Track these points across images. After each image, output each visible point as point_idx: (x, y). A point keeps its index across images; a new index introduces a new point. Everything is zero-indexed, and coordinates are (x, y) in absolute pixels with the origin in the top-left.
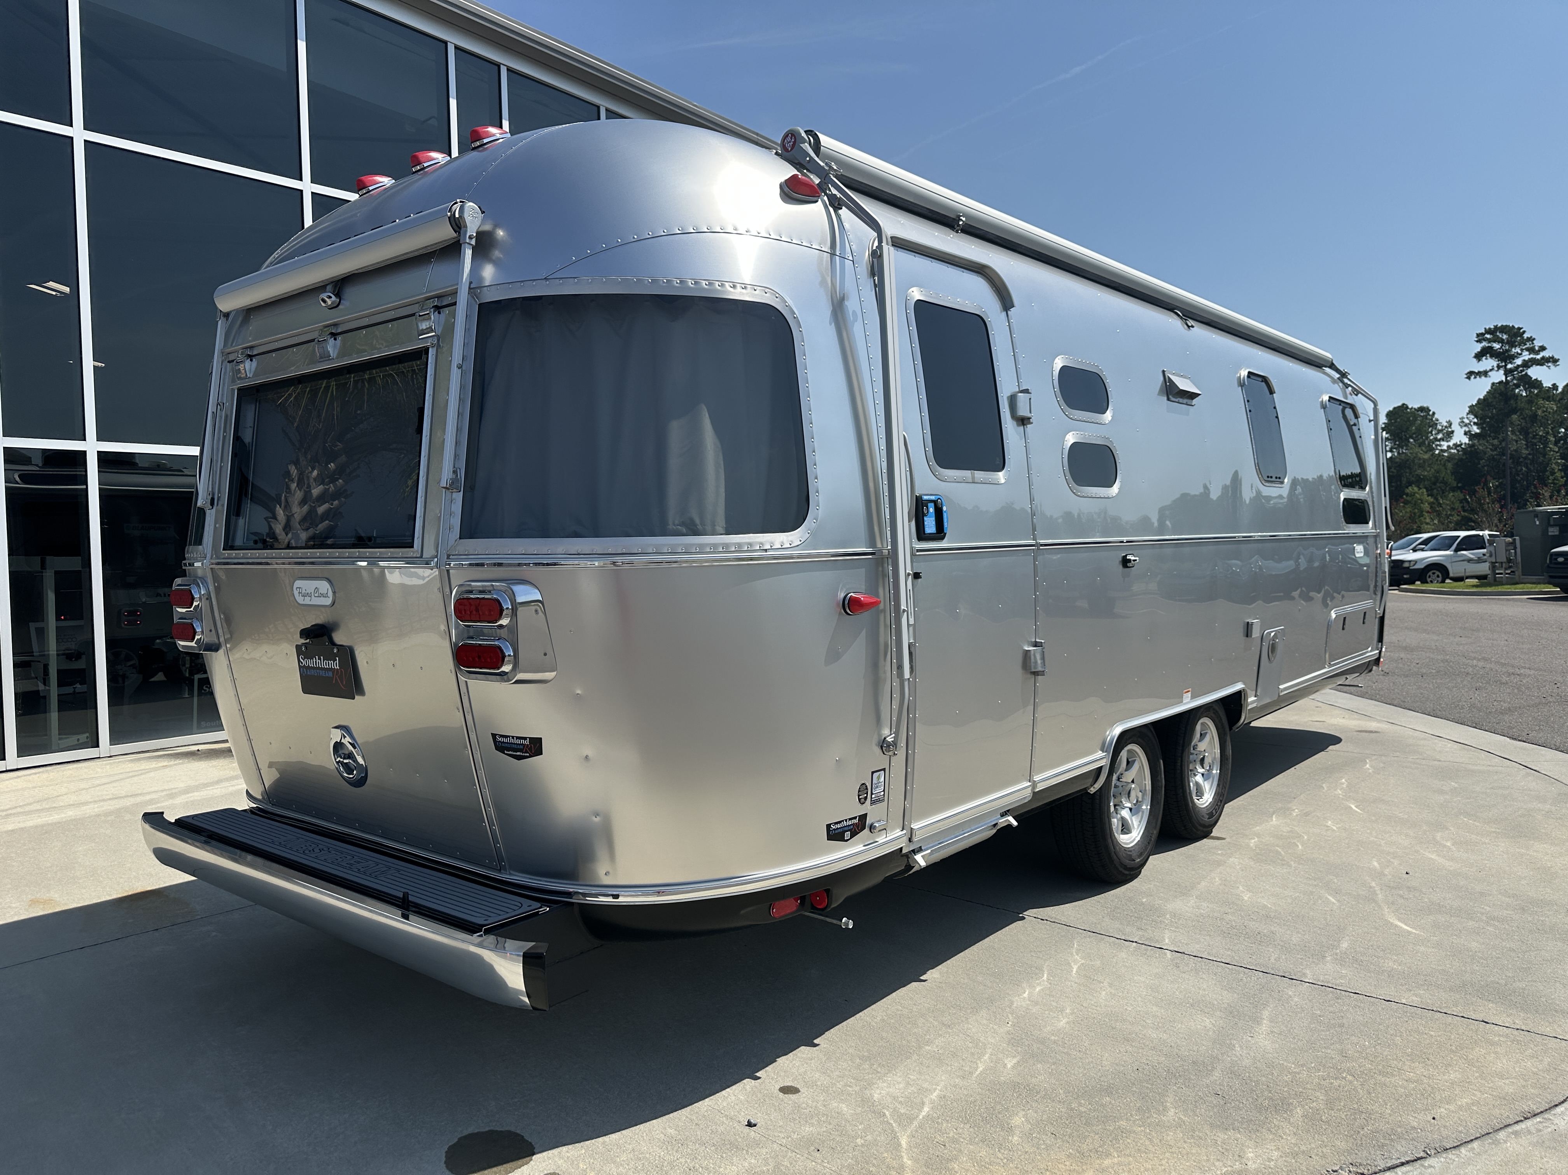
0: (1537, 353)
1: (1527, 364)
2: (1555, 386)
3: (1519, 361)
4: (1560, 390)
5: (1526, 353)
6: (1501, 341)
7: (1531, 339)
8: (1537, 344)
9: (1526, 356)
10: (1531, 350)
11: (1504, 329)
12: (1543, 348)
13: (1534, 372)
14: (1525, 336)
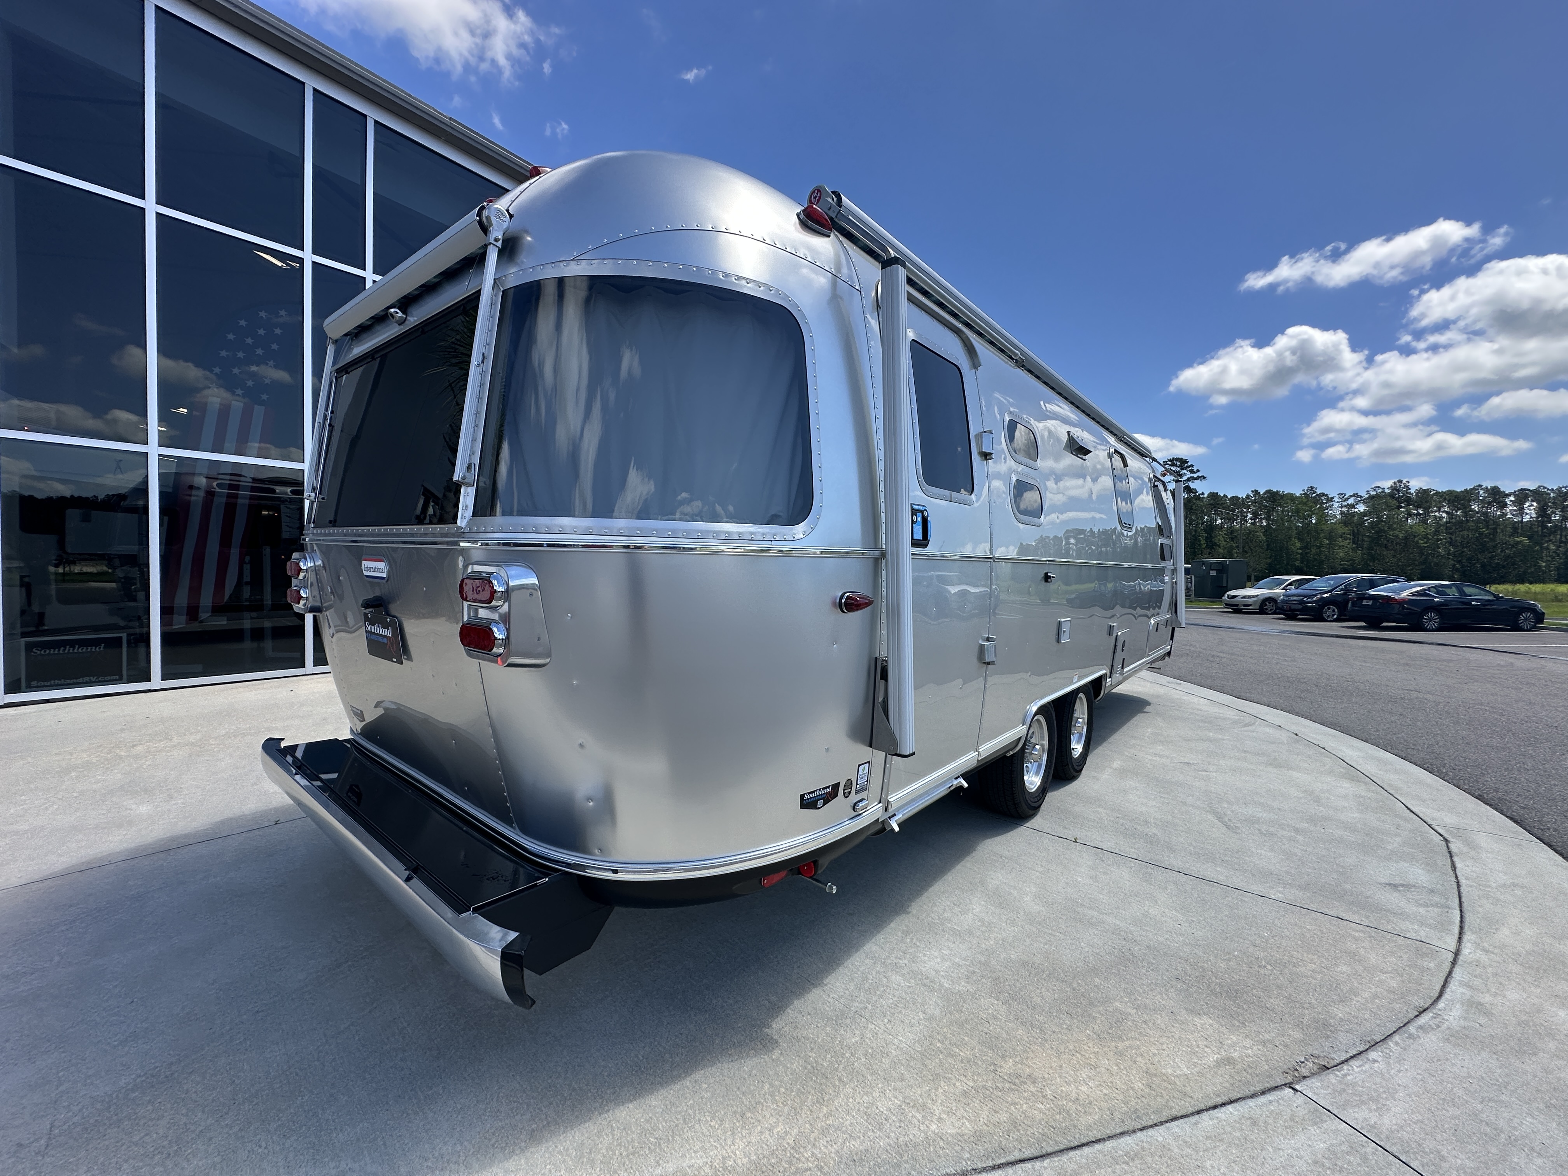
0: (1195, 473)
1: (1188, 480)
2: (1203, 494)
3: (1185, 478)
4: (1206, 495)
5: (1188, 473)
6: (1176, 465)
7: (1192, 466)
8: (1195, 469)
9: (1189, 475)
10: (1192, 472)
11: (1178, 459)
12: (1198, 471)
13: (1192, 485)
14: (1189, 464)
